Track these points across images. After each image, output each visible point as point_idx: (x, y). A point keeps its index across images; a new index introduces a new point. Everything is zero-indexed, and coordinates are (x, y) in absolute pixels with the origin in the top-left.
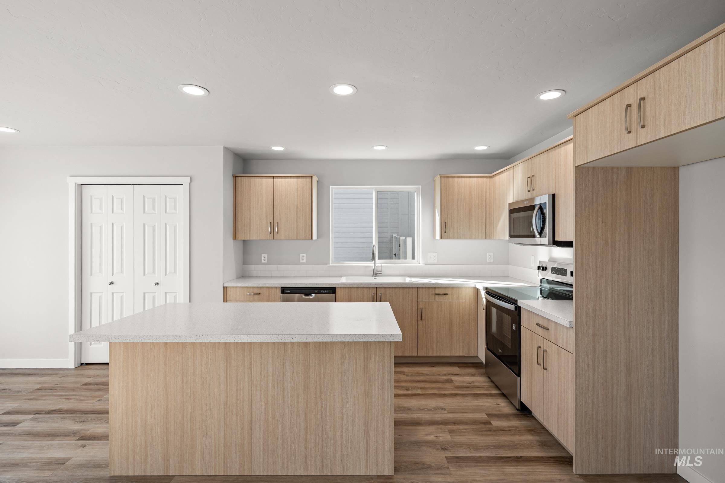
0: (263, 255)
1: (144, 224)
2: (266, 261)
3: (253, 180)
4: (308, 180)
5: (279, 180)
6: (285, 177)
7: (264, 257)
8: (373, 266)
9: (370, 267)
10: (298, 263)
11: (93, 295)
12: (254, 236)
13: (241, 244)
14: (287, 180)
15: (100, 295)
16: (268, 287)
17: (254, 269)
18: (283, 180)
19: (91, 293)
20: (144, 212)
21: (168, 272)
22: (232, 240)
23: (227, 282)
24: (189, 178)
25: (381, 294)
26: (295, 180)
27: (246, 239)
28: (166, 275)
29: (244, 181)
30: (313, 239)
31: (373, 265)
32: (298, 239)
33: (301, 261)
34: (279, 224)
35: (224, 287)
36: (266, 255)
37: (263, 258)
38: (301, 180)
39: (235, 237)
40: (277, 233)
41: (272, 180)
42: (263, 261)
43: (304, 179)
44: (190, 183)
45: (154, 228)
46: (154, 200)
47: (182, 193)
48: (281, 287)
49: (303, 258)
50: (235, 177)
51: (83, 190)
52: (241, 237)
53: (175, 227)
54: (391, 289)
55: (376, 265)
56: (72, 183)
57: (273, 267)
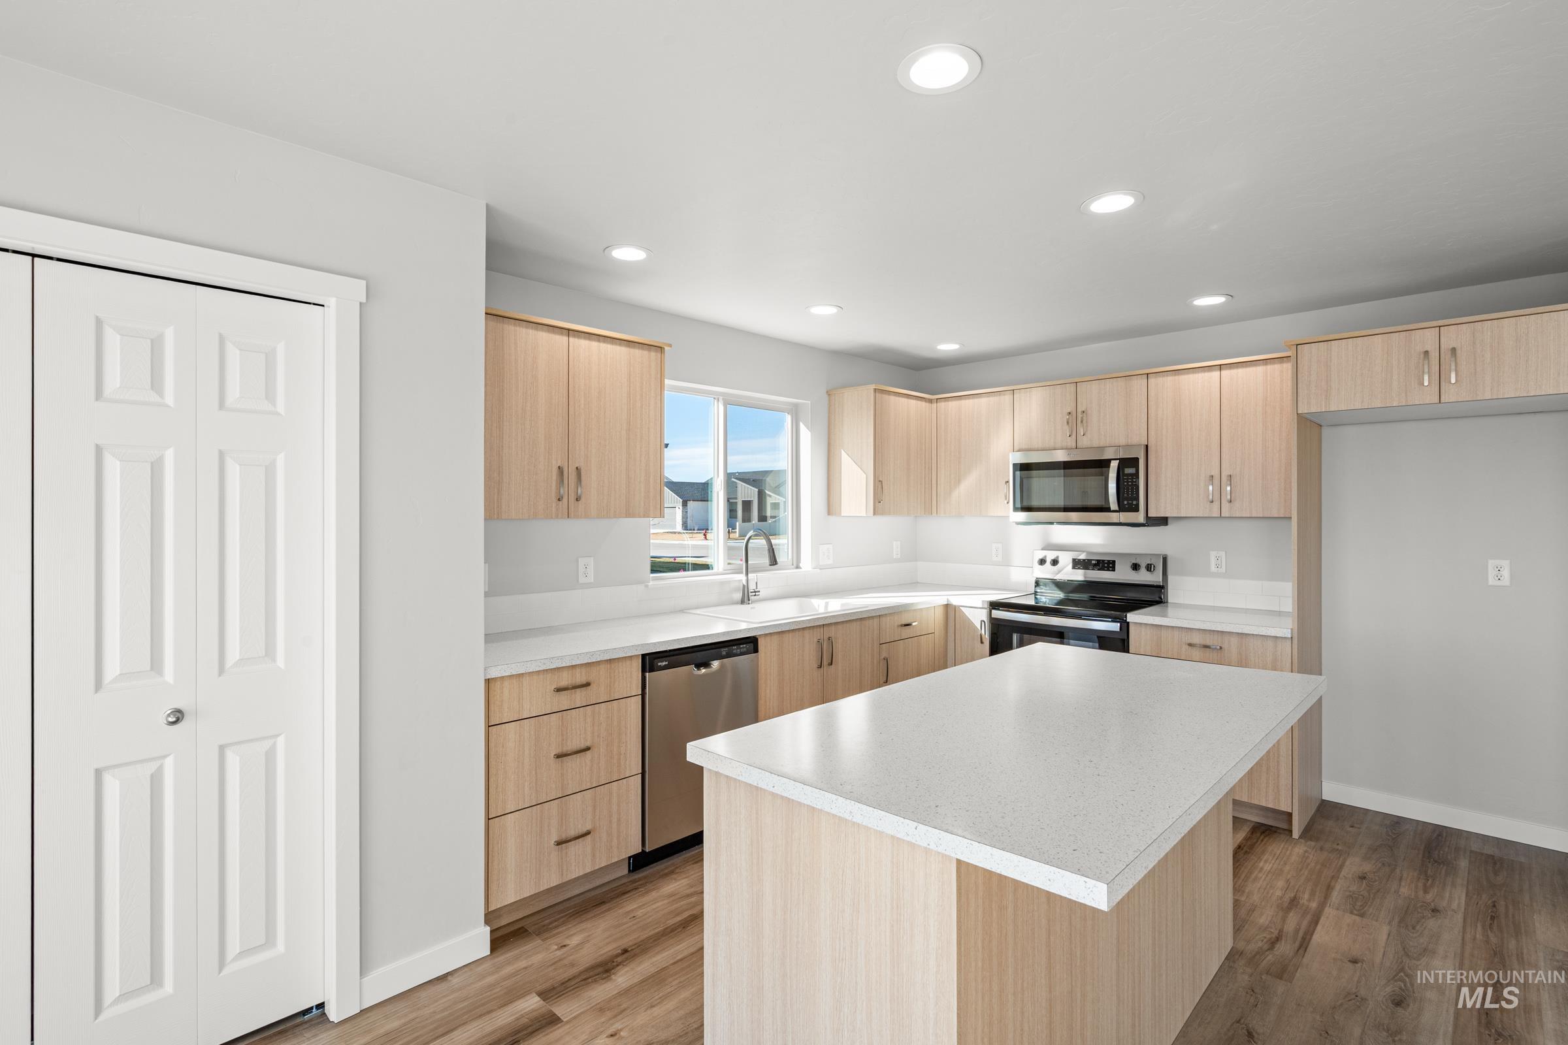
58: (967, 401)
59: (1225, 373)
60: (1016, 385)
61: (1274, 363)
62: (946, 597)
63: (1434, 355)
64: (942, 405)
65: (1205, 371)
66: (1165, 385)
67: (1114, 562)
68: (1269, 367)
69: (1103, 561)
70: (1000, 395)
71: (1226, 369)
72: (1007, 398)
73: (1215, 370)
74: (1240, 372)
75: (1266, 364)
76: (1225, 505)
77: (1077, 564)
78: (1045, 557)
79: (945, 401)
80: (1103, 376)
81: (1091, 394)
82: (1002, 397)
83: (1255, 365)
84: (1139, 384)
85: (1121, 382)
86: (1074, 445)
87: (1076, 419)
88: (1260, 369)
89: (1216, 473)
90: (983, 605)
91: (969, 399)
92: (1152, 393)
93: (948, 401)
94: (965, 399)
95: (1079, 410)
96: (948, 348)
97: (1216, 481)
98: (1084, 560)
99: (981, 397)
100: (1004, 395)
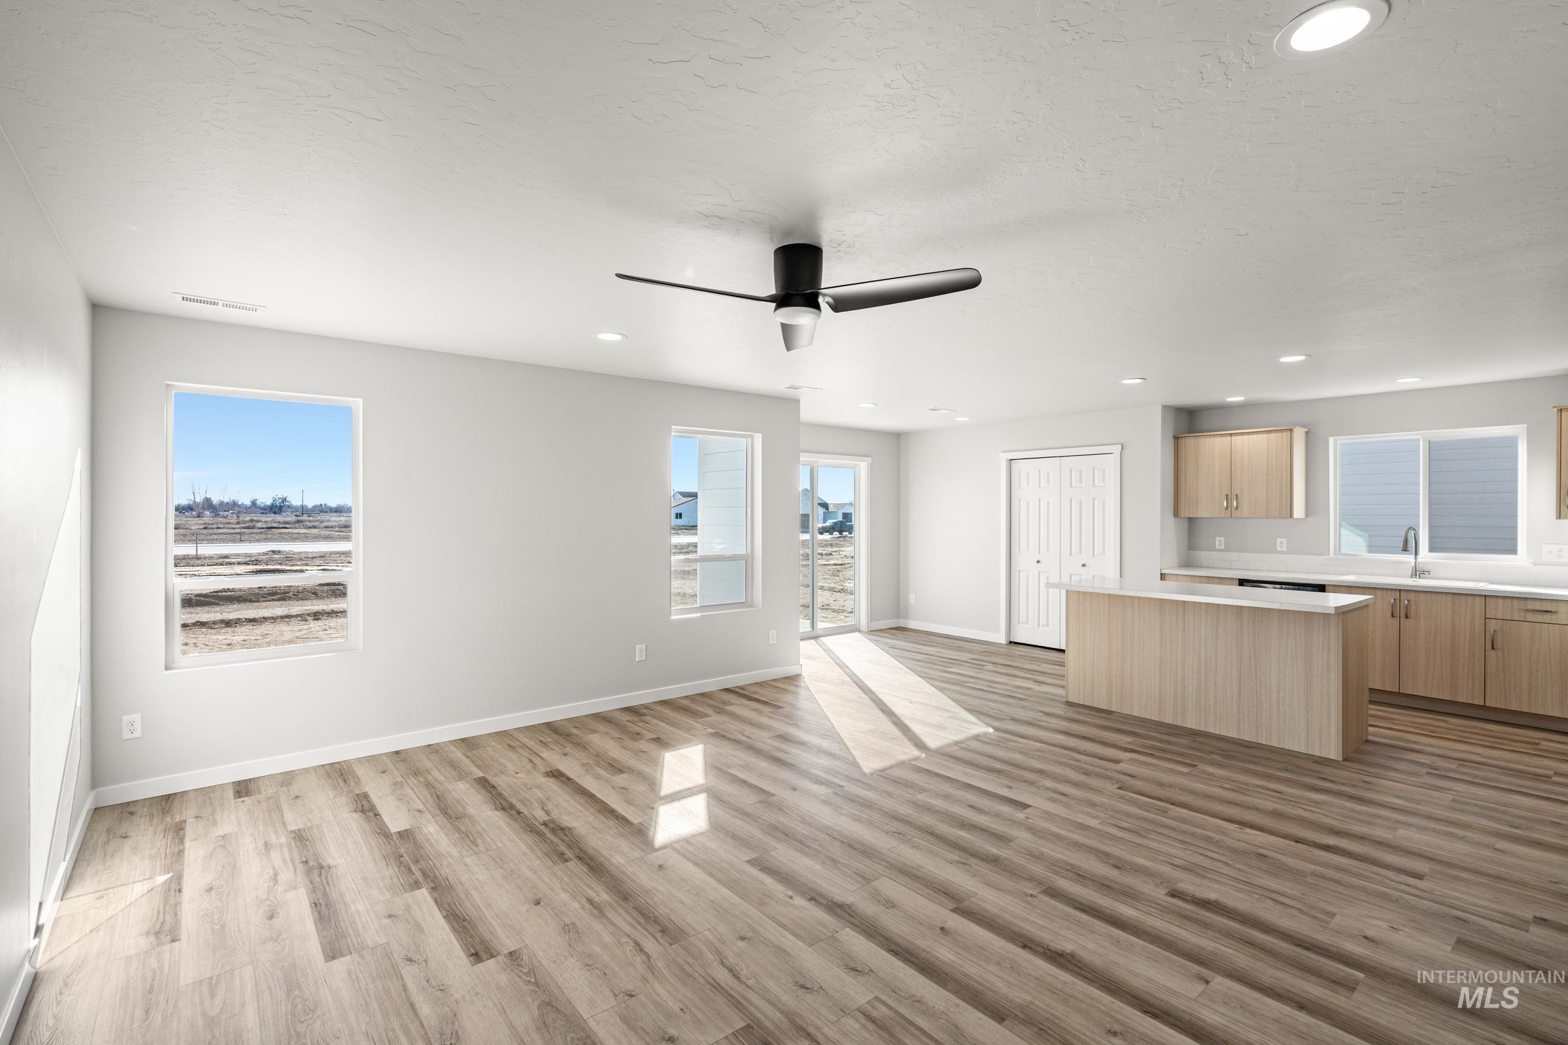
0: (1217, 538)
1: (1071, 499)
2: (1223, 547)
3: (1202, 440)
4: (1286, 435)
5: (1239, 437)
6: (1248, 433)
7: (1220, 542)
8: (1411, 562)
9: (1407, 563)
10: (1275, 551)
11: (1021, 572)
12: (1202, 512)
13: (1185, 524)
14: (1251, 436)
15: (1028, 573)
16: (1220, 578)
17: (1203, 556)
18: (1246, 437)
19: (1019, 571)
20: (1071, 486)
21: (1096, 553)
22: (1173, 518)
23: (1166, 568)
24: (1120, 446)
25: (1408, 600)
26: (1264, 435)
27: (1191, 516)
28: (1094, 555)
29: (1190, 442)
30: (1293, 518)
31: (1413, 560)
32: (1268, 517)
33: (1279, 549)
34: (1239, 497)
35: (1161, 574)
36: (1223, 539)
37: (1217, 543)
38: (1273, 435)
39: (1176, 514)
40: (1237, 509)
41: (1229, 438)
42: (1217, 547)
43: (1279, 435)
44: (1121, 452)
45: (1081, 503)
46: (1081, 472)
47: (1111, 464)
48: (1239, 579)
49: (1282, 543)
50: (1176, 438)
51: (1013, 466)
52: (1185, 512)
53: (1104, 502)
54: (1429, 595)
55: (1419, 560)
56: (1004, 458)
57: (1234, 555)
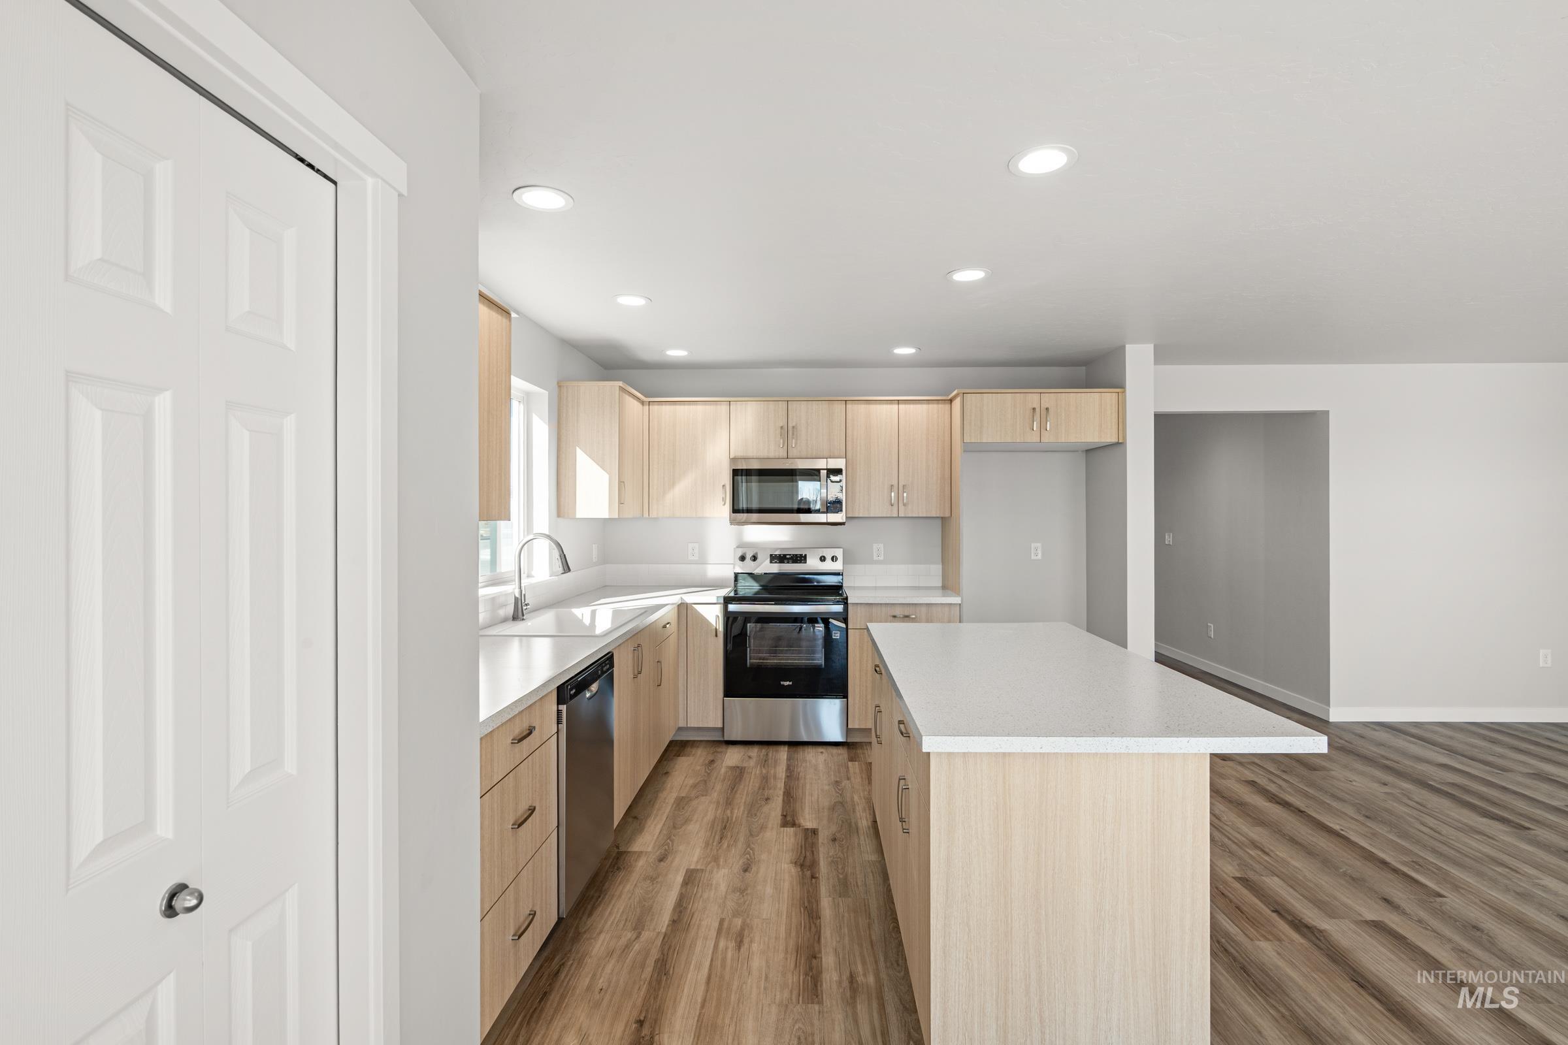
58: (682, 407)
59: (902, 406)
60: (733, 394)
61: (933, 404)
62: (679, 596)
63: (1038, 410)
64: (654, 408)
65: (887, 404)
66: (858, 411)
67: (806, 555)
68: (931, 406)
69: (796, 555)
70: (717, 405)
71: (902, 404)
72: (724, 408)
73: (895, 404)
74: (912, 407)
75: (929, 404)
76: (902, 508)
77: (775, 558)
78: (745, 554)
79: (659, 405)
80: (811, 397)
81: (801, 413)
82: (719, 407)
83: (921, 404)
84: (839, 408)
85: (825, 405)
86: (785, 456)
87: (788, 433)
88: (924, 407)
89: (895, 483)
90: (718, 600)
91: (684, 405)
92: (849, 417)
93: (662, 405)
94: (680, 405)
95: (790, 425)
96: (677, 353)
97: (895, 488)
98: (780, 555)
99: (697, 405)
100: (721, 405)
